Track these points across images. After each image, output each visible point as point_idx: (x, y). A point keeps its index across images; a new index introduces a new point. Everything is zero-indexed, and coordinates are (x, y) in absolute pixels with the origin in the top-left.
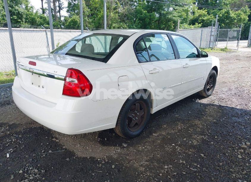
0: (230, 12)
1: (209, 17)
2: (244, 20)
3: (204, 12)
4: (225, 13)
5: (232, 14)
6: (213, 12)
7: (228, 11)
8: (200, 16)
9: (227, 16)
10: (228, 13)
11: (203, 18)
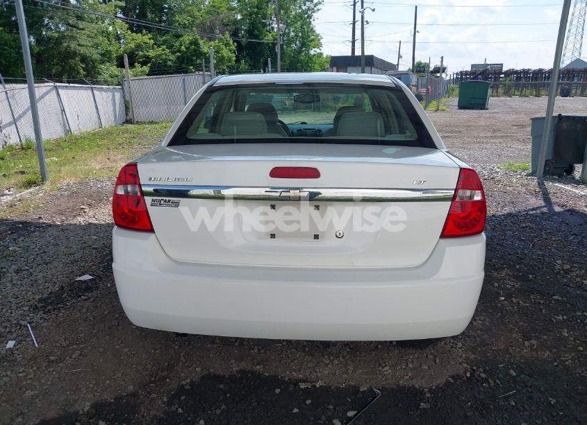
0: (201, 42)
1: (159, 51)
2: (230, 60)
3: (146, 38)
4: (191, 44)
5: (205, 47)
6: (163, 41)
7: (196, 40)
8: (139, 47)
9: (195, 50)
10: (195, 43)
11: (147, 54)
